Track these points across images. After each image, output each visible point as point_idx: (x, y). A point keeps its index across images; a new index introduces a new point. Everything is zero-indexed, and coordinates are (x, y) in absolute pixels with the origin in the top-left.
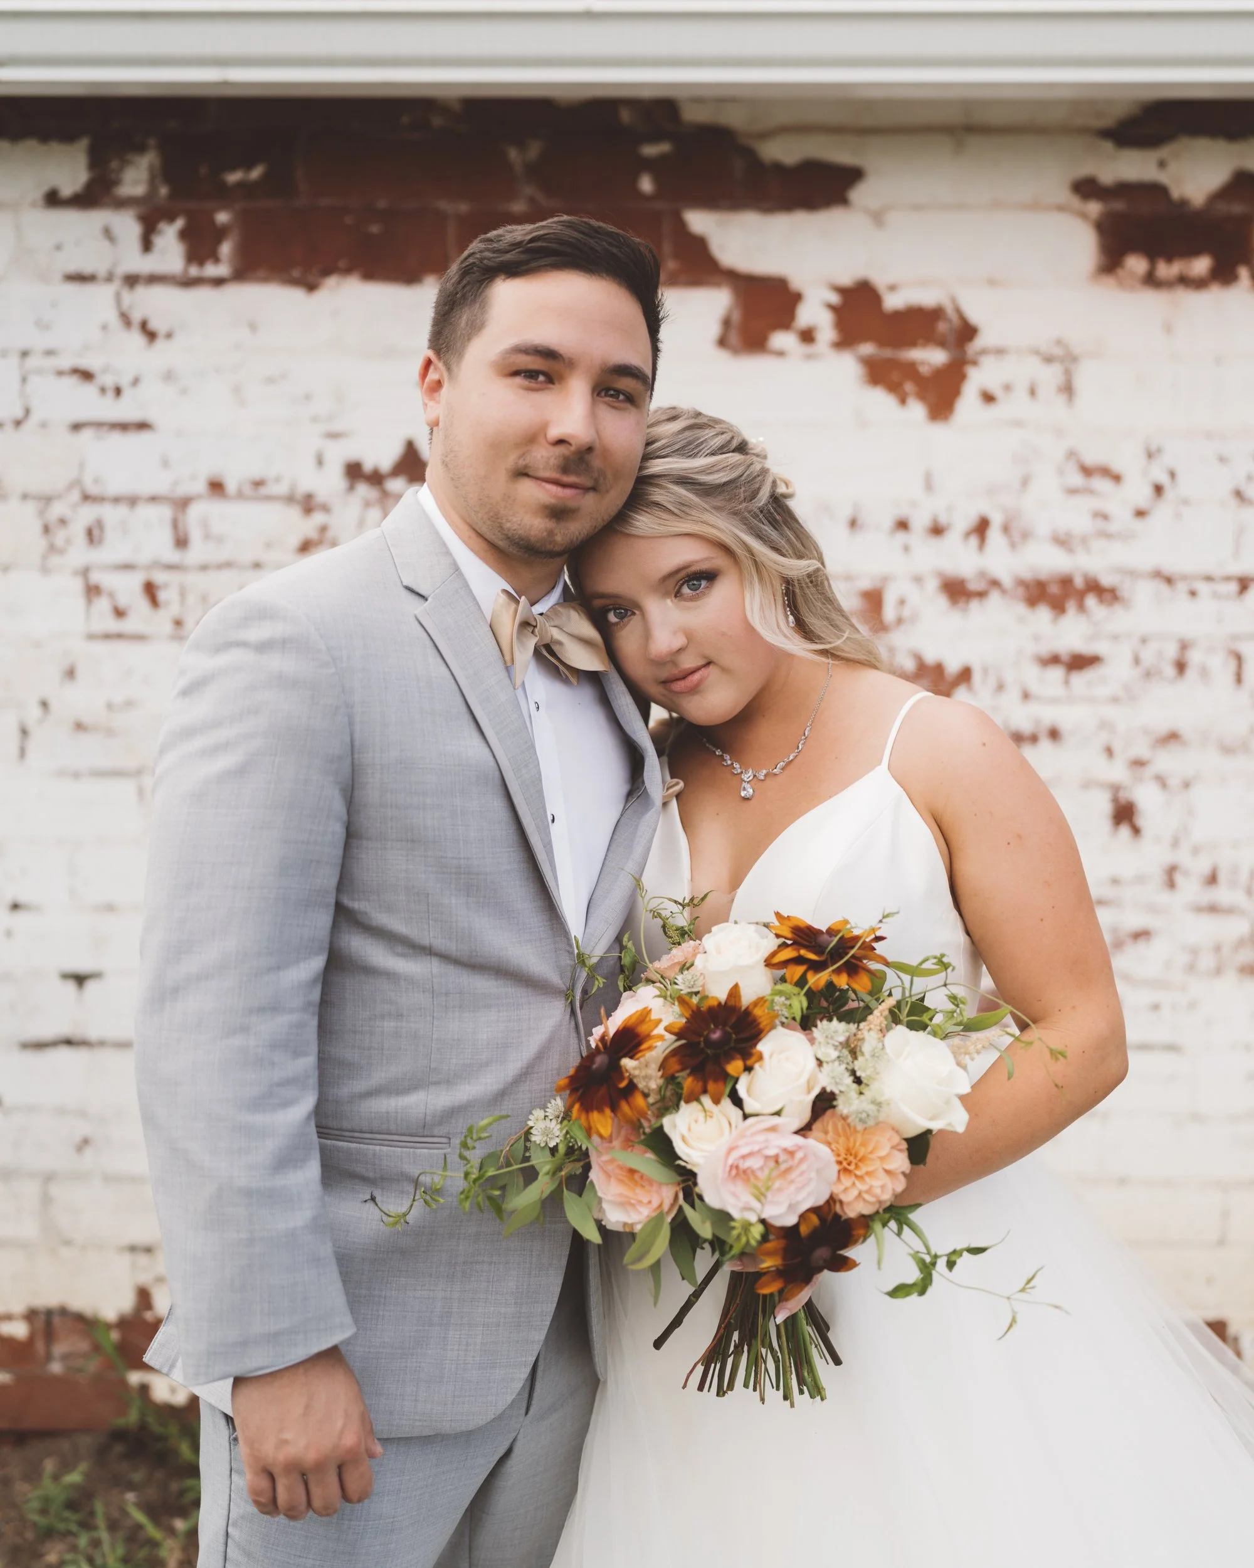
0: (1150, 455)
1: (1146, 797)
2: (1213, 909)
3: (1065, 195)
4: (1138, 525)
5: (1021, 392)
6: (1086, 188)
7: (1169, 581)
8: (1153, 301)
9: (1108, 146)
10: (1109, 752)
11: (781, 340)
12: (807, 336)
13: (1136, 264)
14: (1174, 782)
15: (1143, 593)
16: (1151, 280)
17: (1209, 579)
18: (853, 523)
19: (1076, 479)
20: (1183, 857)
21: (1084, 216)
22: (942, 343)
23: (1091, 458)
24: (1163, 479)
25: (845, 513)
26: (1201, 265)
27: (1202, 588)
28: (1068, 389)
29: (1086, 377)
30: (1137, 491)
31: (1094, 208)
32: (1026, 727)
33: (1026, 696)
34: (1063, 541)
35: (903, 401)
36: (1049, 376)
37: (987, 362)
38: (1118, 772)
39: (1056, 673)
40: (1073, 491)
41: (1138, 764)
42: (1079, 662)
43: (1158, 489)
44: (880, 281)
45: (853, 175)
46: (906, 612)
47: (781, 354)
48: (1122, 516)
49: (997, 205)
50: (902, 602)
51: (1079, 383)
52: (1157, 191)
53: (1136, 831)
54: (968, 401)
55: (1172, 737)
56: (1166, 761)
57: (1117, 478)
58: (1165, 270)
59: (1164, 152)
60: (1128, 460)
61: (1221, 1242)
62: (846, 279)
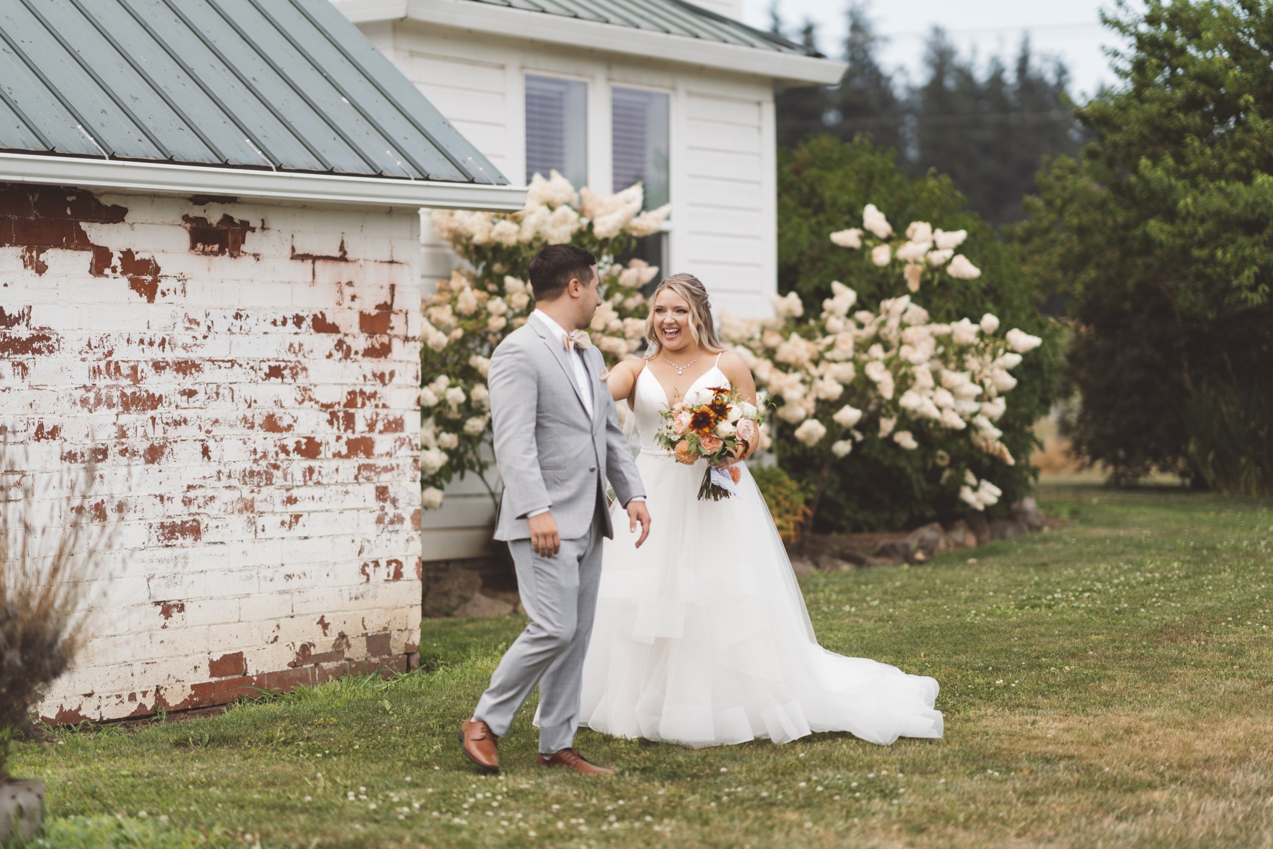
0: (207, 315)
1: (211, 444)
2: (229, 487)
3: (180, 221)
4: (204, 341)
5: (172, 292)
6: (186, 218)
7: (213, 361)
8: (204, 258)
9: (191, 203)
10: (200, 428)
11: (108, 271)
12: (114, 270)
13: (200, 246)
14: (218, 439)
15: (207, 366)
16: (204, 253)
17: (223, 361)
18: (128, 340)
19: (188, 325)
20: (222, 468)
21: (186, 228)
22: (151, 275)
23: (191, 318)
24: (210, 325)
25: (126, 337)
26: (216, 247)
27: (221, 364)
28: (184, 291)
29: (189, 285)
30: (203, 329)
31: (188, 225)
32: (178, 419)
33: (177, 407)
34: (185, 348)
35: (141, 296)
36: (179, 286)
37: (163, 280)
38: (202, 436)
39: (185, 398)
40: (187, 329)
41: (208, 432)
42: (191, 393)
43: (209, 328)
44: (134, 250)
45: (125, 211)
46: (143, 375)
47: (107, 276)
48: (200, 340)
49: (163, 223)
50: (142, 371)
51: (187, 289)
52: (204, 220)
53: (209, 458)
54: (158, 295)
55: (217, 421)
56: (216, 431)
57: (198, 324)
58: (208, 249)
59: (204, 207)
60: (200, 318)
61: (239, 621)
62: (124, 249)
